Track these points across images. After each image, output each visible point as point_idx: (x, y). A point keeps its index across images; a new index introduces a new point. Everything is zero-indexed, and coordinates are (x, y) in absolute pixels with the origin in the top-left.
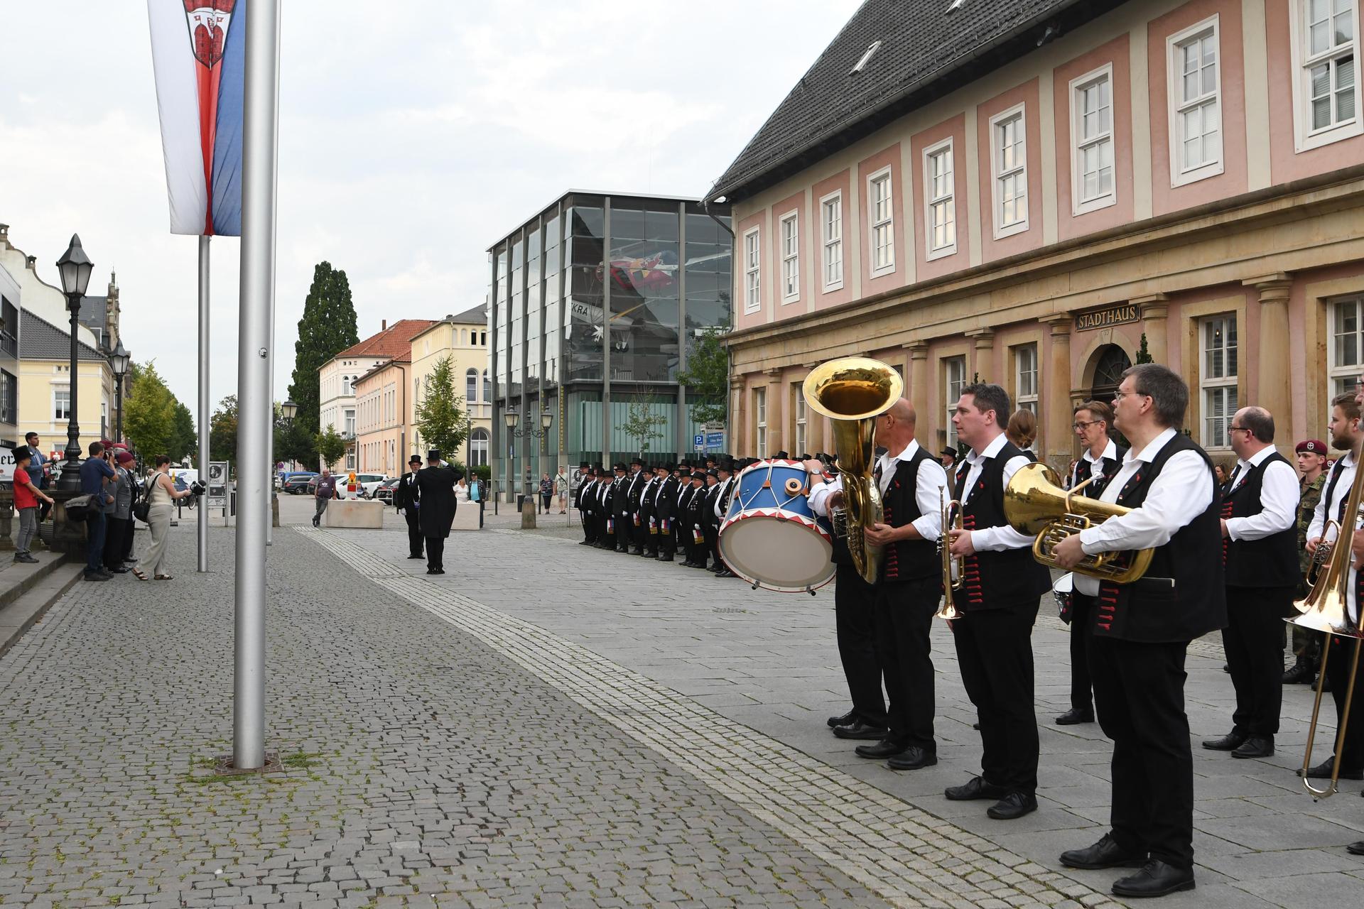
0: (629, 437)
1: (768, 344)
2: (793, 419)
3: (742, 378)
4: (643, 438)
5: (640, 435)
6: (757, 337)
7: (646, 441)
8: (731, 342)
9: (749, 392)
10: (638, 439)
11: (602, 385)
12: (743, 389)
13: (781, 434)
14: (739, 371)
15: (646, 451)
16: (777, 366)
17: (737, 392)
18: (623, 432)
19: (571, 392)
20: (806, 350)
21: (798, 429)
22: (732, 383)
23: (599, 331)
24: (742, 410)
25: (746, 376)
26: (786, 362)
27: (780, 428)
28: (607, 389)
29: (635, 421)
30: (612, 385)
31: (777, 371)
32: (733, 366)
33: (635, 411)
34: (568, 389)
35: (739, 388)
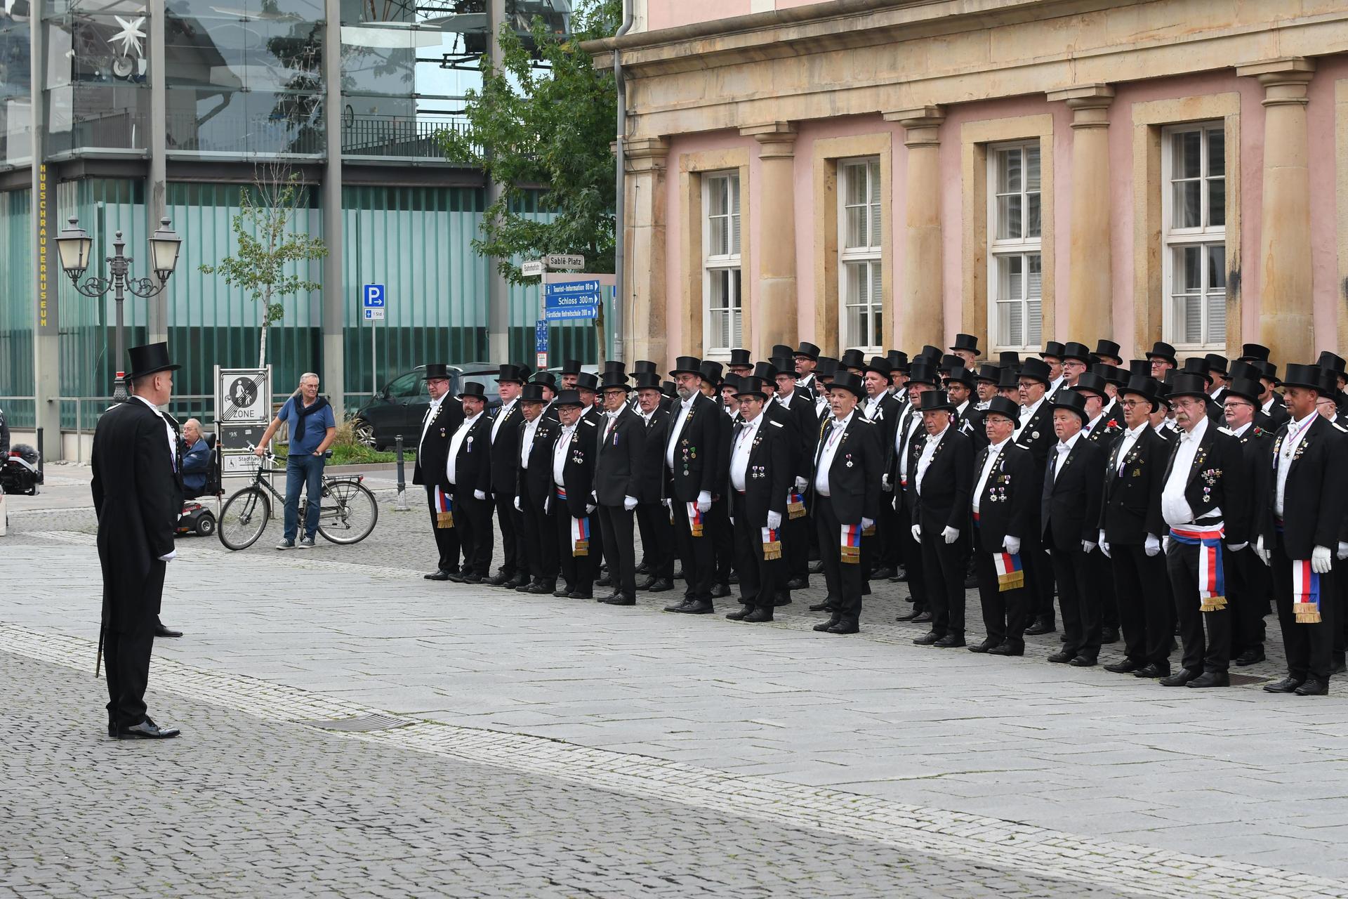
0: (235, 292)
1: (754, 61)
2: (831, 250)
3: (659, 145)
4: (269, 293)
5: (262, 287)
6: (721, 45)
7: (275, 300)
8: (631, 58)
9: (679, 181)
10: (256, 296)
11: (144, 164)
12: (661, 174)
13: (794, 286)
14: (650, 128)
15: (276, 324)
16: (784, 118)
17: (646, 184)
18: (221, 279)
19: (63, 180)
20: (885, 76)
21: (843, 273)
22: (628, 158)
23: (130, 32)
24: (660, 225)
25: (670, 141)
26: (822, 108)
27: (793, 271)
28: (159, 173)
29: (248, 249)
30: (171, 163)
31: (784, 129)
32: (631, 116)
33: (247, 227)
34: (57, 171)
35: (652, 170)
